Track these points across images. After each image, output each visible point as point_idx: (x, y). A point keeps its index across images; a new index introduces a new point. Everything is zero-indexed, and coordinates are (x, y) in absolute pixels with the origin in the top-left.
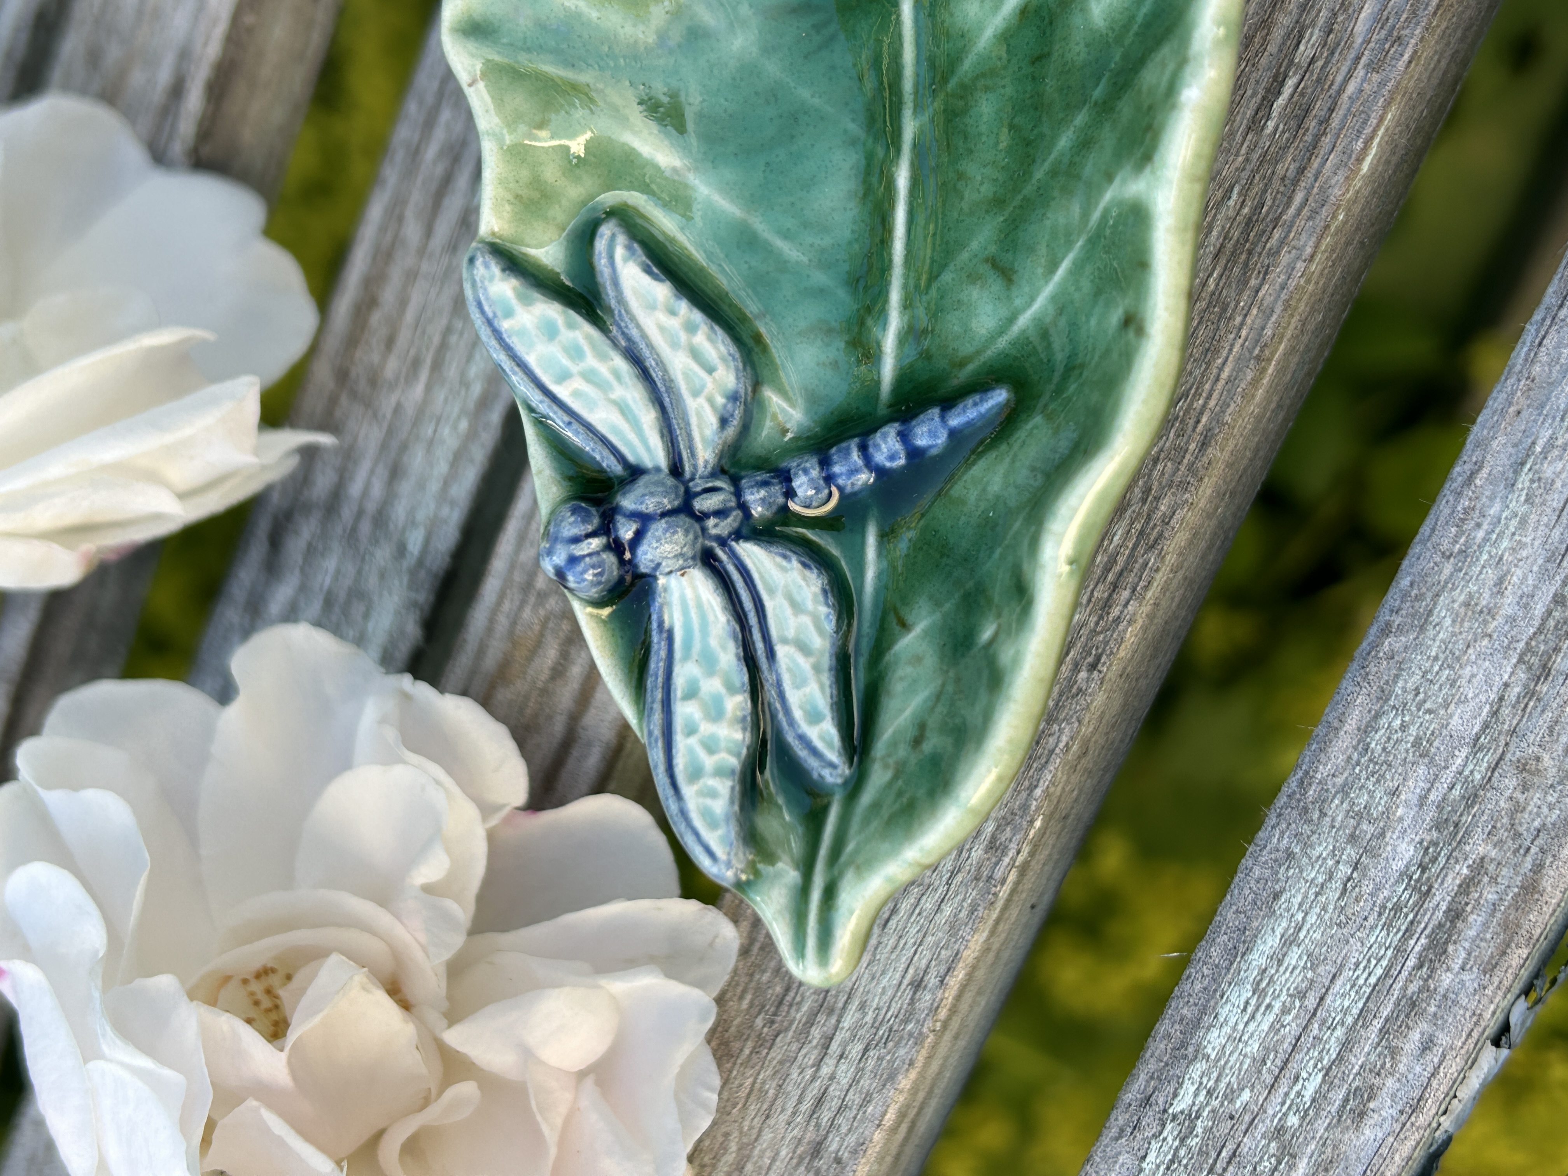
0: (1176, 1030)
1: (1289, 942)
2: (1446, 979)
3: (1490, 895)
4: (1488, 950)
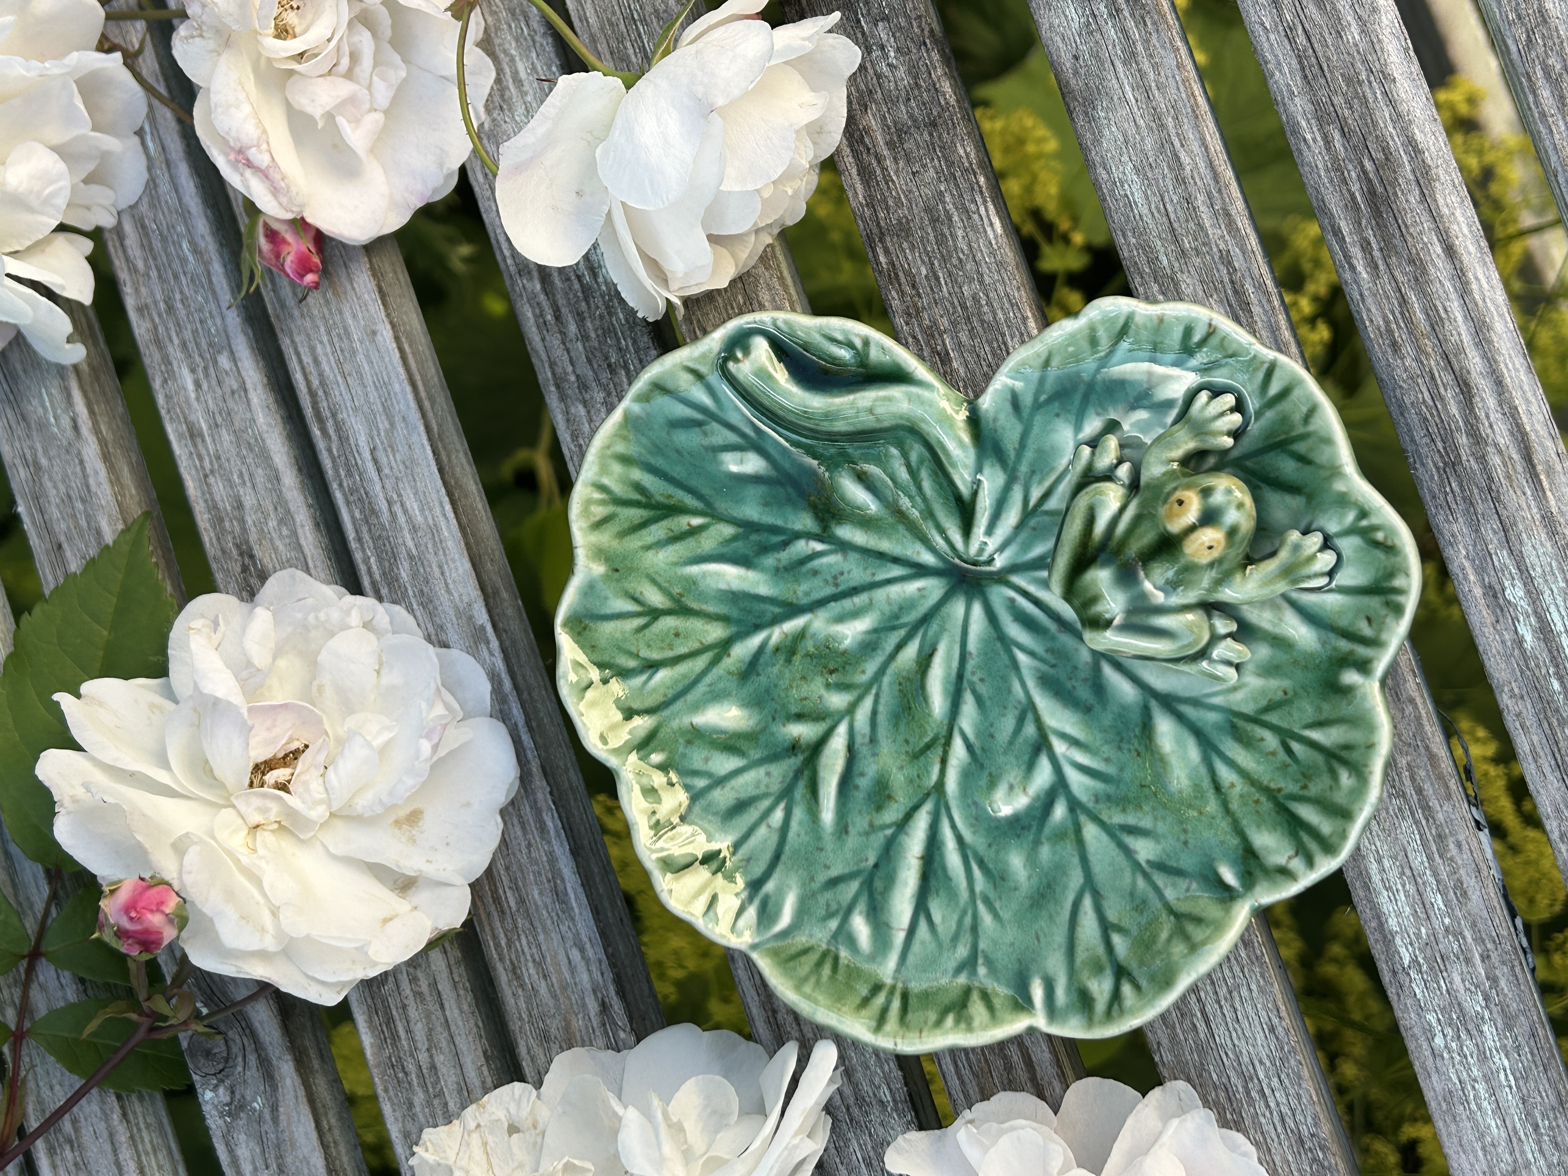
0: (1377, 935)
1: (1379, 861)
2: (1440, 816)
3: (1423, 773)
4: (1442, 792)
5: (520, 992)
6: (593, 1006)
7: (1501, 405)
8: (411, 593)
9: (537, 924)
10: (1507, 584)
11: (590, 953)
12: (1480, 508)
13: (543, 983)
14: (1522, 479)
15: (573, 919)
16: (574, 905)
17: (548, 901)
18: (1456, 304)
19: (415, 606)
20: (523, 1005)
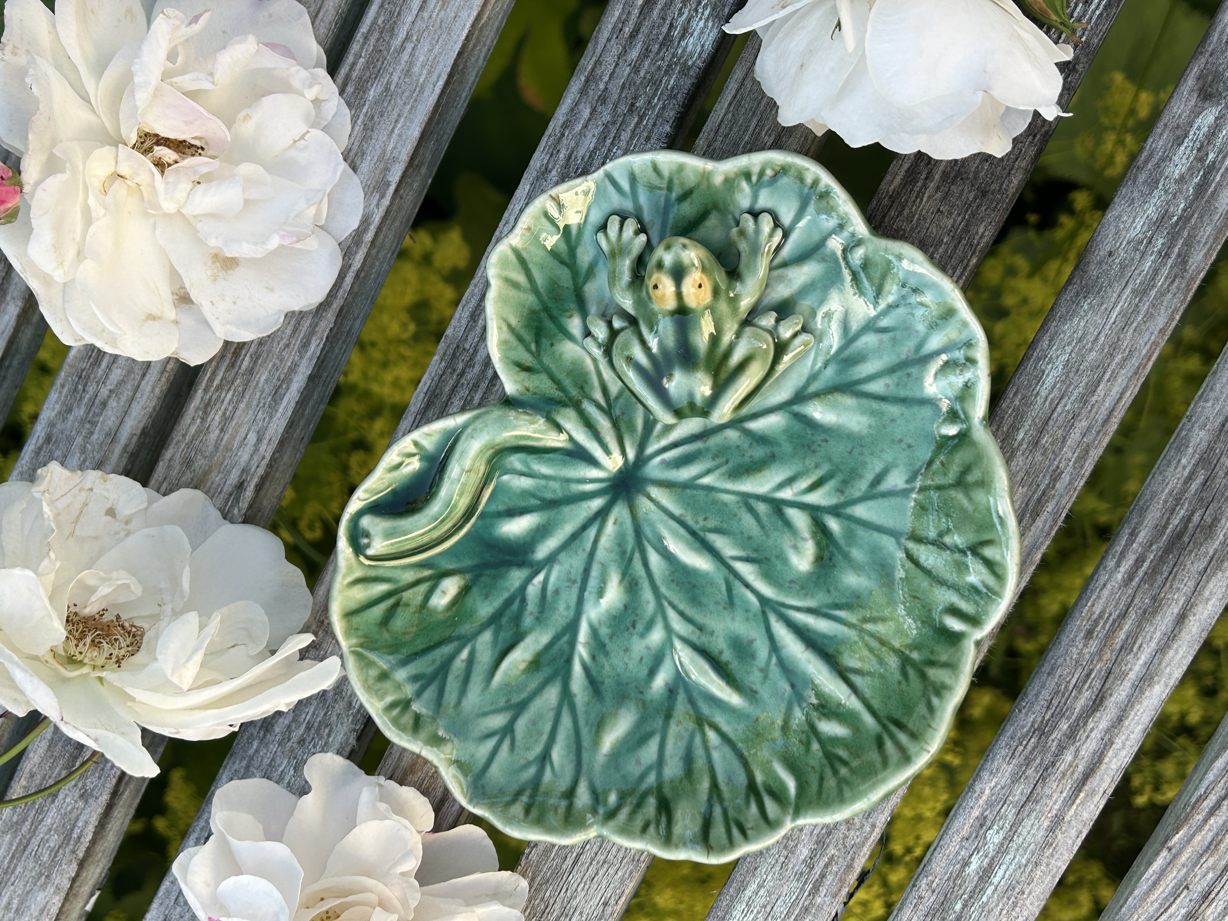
1: (760, 886)
2: (819, 900)
3: (835, 868)
4: (834, 889)
5: (198, 421)
6: (234, 478)
7: (1106, 732)
8: (364, 110)
9: (247, 395)
10: (996, 827)
11: (263, 447)
12: (1030, 772)
13: (217, 432)
14: (1069, 784)
15: (271, 417)
16: (281, 410)
17: (267, 390)
18: (1149, 650)
19: (359, 122)
20: (193, 430)
